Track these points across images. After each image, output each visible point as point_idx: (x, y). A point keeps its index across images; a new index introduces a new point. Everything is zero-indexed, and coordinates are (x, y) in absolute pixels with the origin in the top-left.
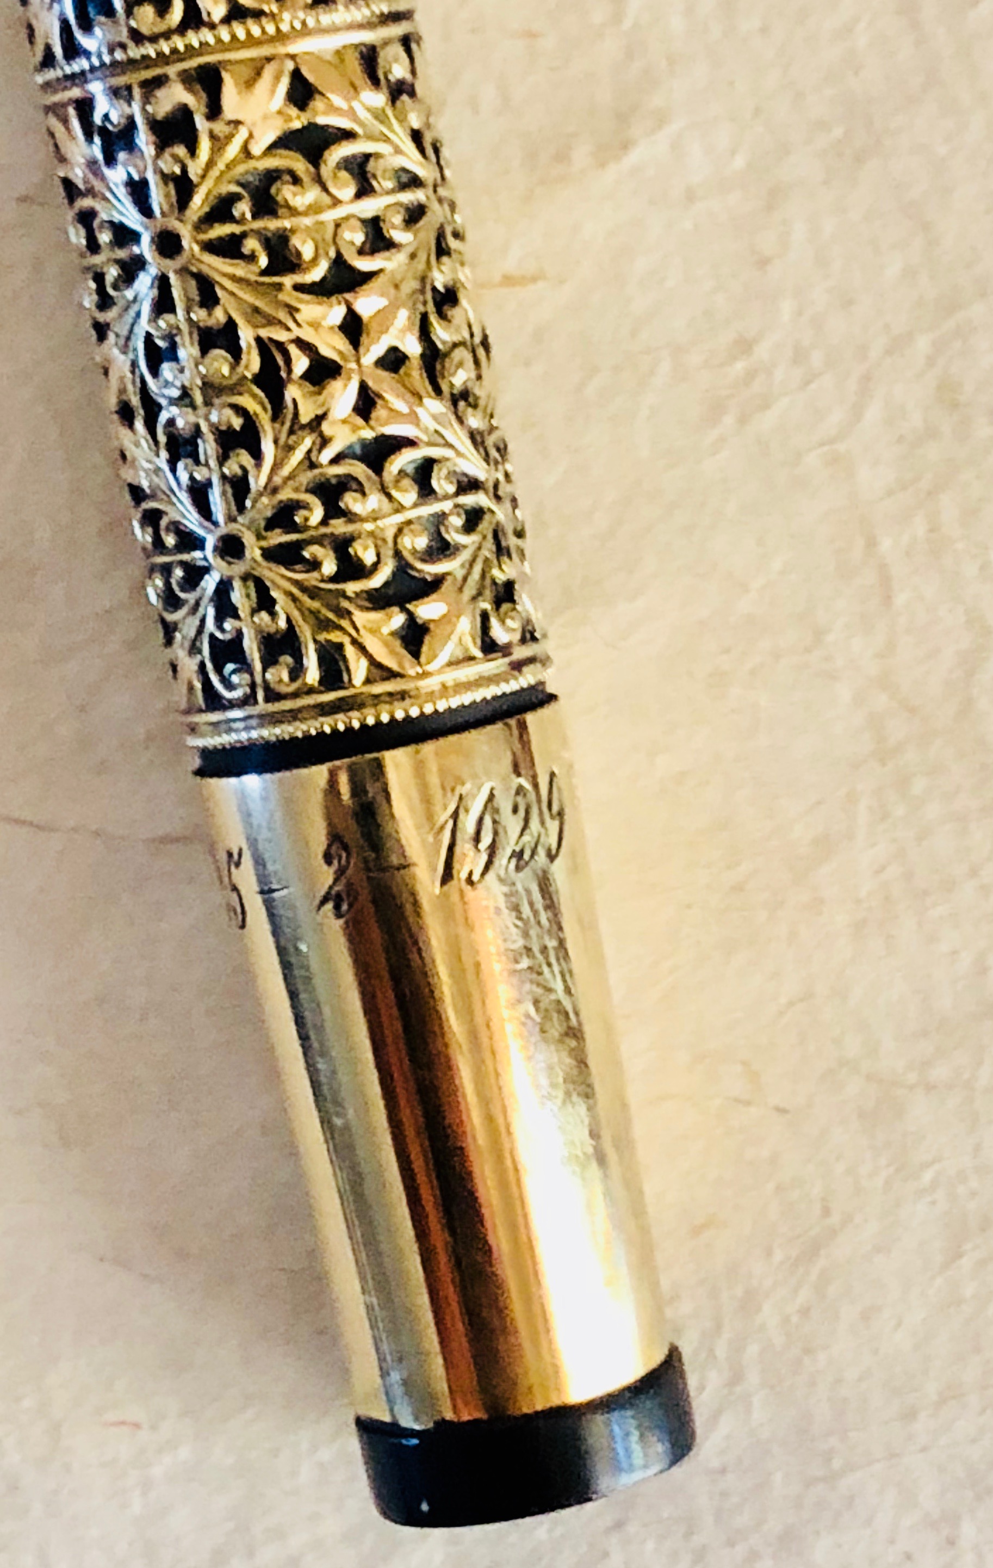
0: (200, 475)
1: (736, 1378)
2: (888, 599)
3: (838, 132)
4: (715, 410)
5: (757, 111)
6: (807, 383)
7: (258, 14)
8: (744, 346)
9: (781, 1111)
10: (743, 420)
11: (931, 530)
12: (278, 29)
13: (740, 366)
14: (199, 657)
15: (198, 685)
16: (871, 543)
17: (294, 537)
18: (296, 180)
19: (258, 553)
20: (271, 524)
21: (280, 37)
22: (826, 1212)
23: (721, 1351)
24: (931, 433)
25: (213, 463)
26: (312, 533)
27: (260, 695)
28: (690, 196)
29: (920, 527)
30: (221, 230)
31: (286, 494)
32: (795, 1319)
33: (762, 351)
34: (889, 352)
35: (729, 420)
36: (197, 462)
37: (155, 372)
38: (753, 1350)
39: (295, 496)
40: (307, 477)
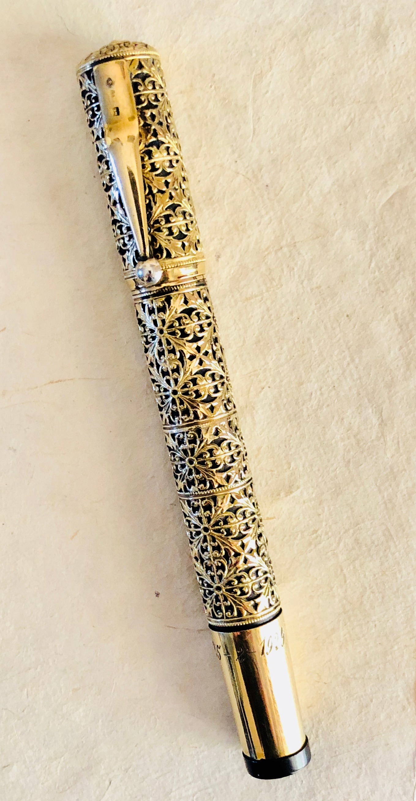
0: (212, 574)
1: (317, 736)
2: (345, 582)
3: (333, 490)
4: (310, 544)
5: (317, 486)
6: (328, 539)
7: (224, 486)
8: (315, 531)
9: (325, 683)
10: (315, 546)
11: (354, 568)
12: (228, 488)
13: (315, 535)
14: (211, 608)
15: (211, 613)
16: (342, 570)
17: (231, 587)
18: (231, 517)
19: (224, 590)
20: (227, 584)
21: (228, 490)
22: (335, 703)
23: (314, 732)
24: (353, 548)
25: (215, 572)
26: (235, 586)
27: (225, 617)
28: (304, 502)
29: (351, 567)
30: (216, 527)
31: (230, 579)
32: (329, 725)
33: (319, 532)
34: (345, 533)
35: (313, 546)
36: (211, 571)
37: (203, 553)
38: (320, 731)
39: (232, 579)
40: (234, 576)
